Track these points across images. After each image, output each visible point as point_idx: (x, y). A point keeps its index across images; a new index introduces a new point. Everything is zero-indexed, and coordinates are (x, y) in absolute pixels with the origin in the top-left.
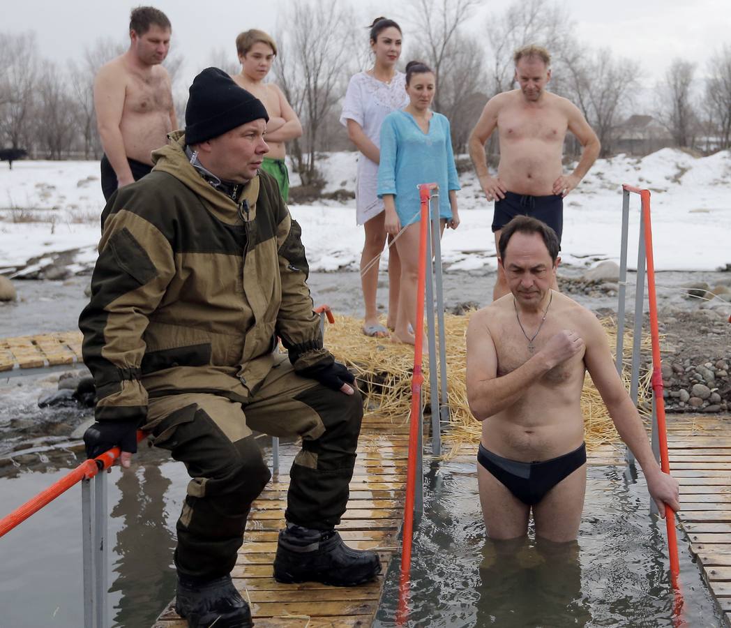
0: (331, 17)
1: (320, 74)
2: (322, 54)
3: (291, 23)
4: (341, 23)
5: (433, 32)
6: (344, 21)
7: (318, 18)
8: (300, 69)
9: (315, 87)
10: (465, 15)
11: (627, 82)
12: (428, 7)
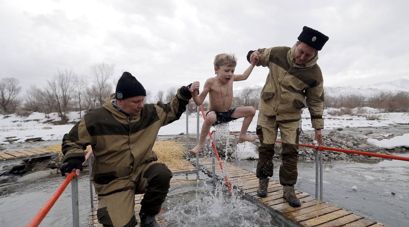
0: (70, 77)
1: (67, 91)
2: (67, 86)
3: (58, 78)
4: (73, 78)
5: (99, 82)
6: (74, 78)
7: (66, 77)
8: (61, 90)
9: (65, 95)
10: (108, 78)
11: (148, 95)
12: (98, 76)
